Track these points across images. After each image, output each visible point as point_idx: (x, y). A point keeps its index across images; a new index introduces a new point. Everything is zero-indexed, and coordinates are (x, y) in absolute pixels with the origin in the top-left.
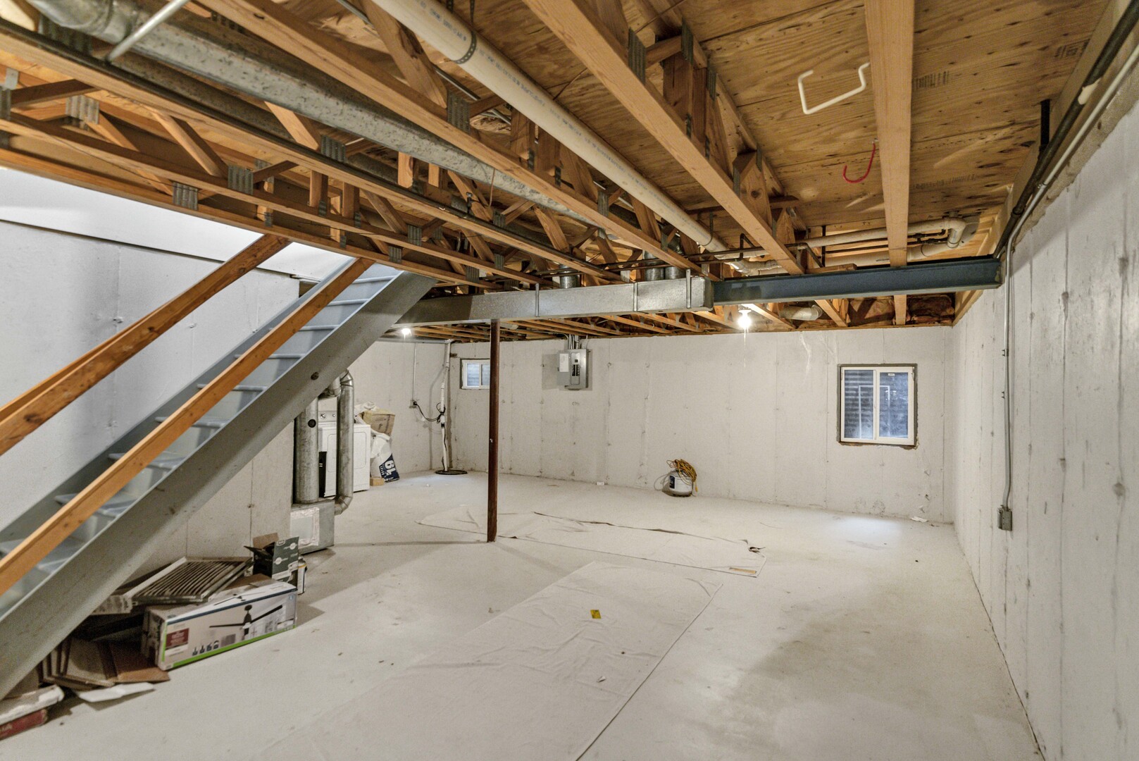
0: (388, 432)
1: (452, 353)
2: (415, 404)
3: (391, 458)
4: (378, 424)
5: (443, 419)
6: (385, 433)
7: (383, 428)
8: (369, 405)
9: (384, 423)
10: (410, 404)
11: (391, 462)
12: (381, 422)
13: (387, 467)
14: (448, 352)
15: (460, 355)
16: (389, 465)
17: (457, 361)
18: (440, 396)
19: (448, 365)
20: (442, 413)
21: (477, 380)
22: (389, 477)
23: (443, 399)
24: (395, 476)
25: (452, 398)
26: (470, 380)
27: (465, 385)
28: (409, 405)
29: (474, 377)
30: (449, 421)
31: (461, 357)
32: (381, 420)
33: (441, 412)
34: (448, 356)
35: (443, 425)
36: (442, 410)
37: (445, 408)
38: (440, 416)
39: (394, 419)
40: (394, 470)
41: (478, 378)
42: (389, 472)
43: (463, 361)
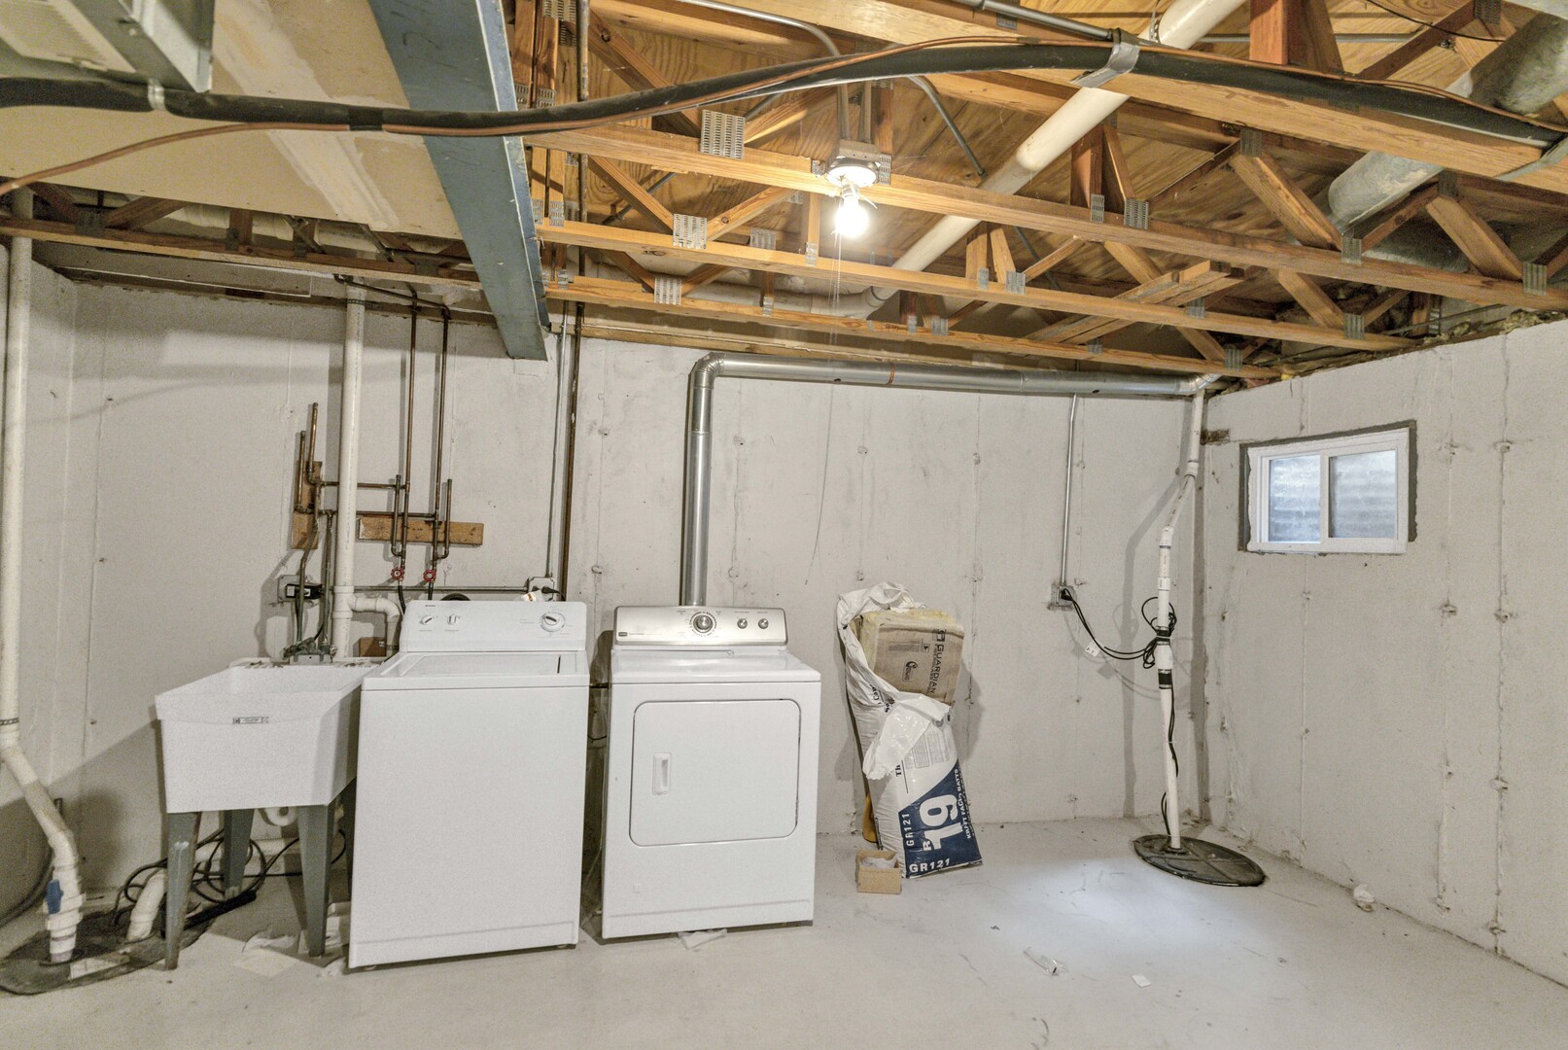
0: (940, 689)
1: (1211, 427)
2: (1065, 595)
3: (951, 784)
4: (900, 661)
5: (1164, 657)
6: (930, 692)
7: (922, 676)
8: (886, 593)
9: (924, 659)
10: (1049, 595)
11: (943, 801)
12: (911, 656)
13: (927, 819)
14: (1196, 427)
15: (1238, 435)
16: (936, 811)
17: (1228, 453)
18: (1157, 573)
19: (1193, 468)
20: (1164, 635)
21: (1314, 521)
22: (933, 856)
23: (1165, 583)
24: (962, 852)
25: (1208, 582)
26: (1280, 521)
27: (1260, 537)
28: (1048, 598)
29: (1303, 509)
30: (1200, 664)
31: (1247, 438)
32: (910, 647)
33: (1159, 632)
34: (1195, 439)
35: (1165, 679)
36: (1163, 622)
37: (1173, 616)
38: (1153, 644)
39: (959, 648)
40: (957, 829)
41: (1316, 515)
42: (934, 839)
43: (1252, 452)
